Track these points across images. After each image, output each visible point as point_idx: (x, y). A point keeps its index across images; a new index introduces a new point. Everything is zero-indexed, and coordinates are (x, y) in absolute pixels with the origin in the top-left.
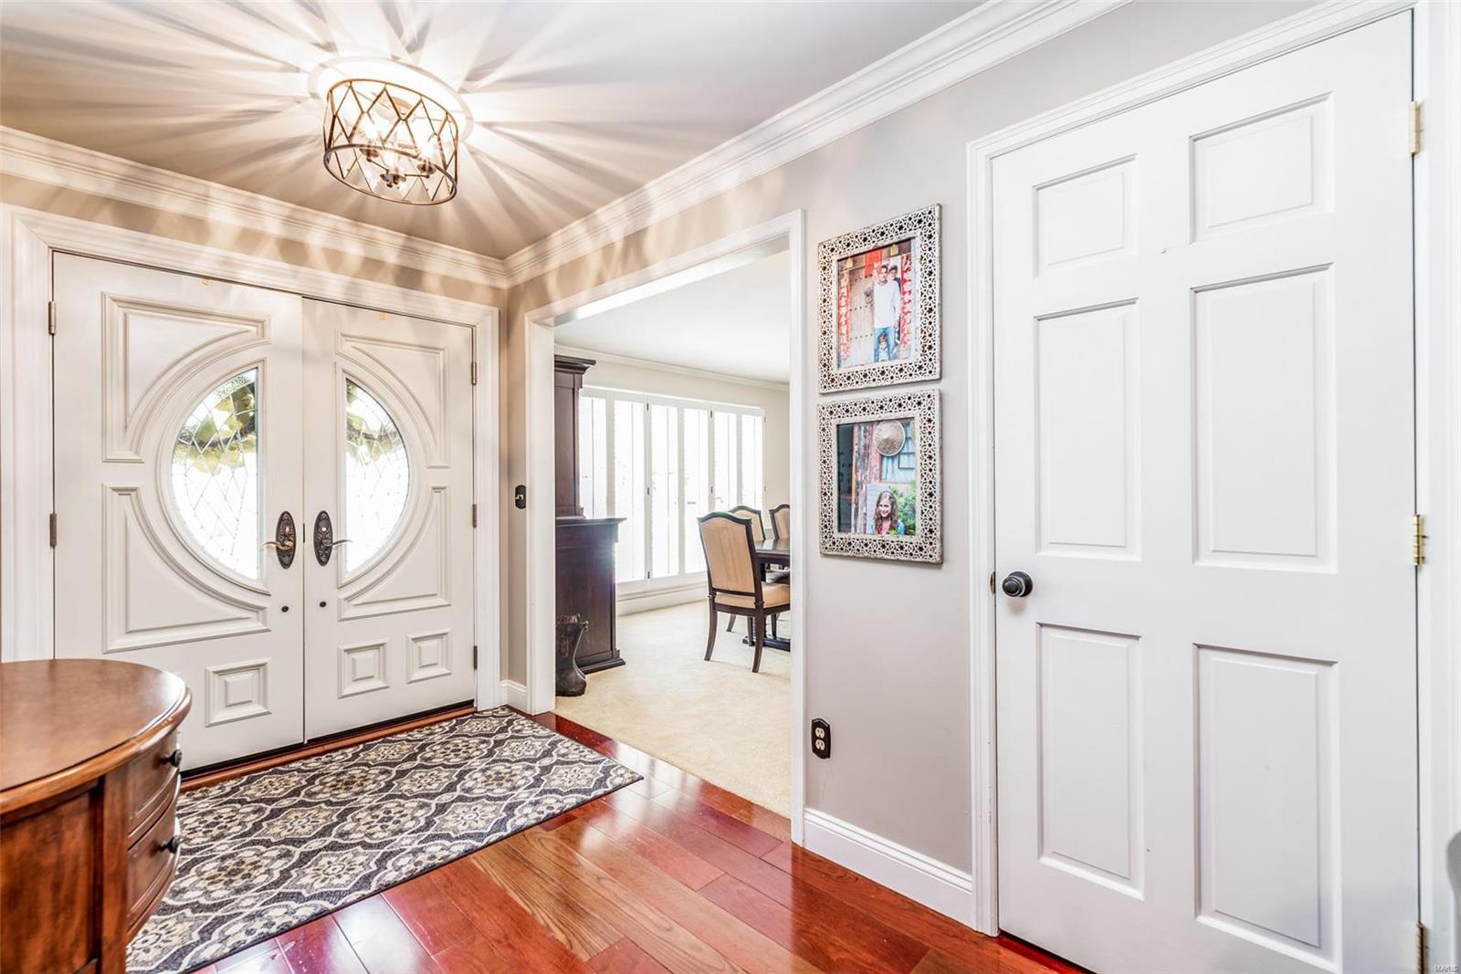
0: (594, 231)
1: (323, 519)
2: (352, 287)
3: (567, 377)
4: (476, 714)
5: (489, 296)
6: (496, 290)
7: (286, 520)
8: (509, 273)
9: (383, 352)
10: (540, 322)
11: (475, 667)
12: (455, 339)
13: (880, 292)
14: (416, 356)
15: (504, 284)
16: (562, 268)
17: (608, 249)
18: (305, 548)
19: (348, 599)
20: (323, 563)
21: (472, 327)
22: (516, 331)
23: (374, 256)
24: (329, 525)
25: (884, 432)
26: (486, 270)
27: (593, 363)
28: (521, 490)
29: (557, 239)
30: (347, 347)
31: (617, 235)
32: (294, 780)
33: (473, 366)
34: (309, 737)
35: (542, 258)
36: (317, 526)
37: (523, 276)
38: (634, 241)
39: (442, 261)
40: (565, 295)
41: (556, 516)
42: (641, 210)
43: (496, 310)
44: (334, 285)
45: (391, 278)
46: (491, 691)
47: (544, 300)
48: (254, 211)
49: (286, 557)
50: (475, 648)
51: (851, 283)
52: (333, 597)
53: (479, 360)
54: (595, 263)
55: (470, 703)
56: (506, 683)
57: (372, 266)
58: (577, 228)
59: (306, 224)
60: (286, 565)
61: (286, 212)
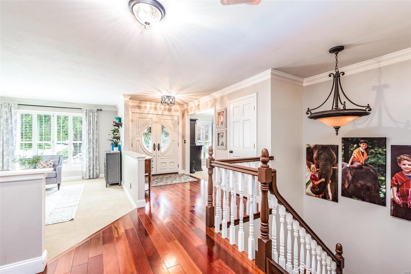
0: (194, 103)
1: (159, 144)
2: (163, 113)
3: (193, 122)
4: (178, 174)
5: (180, 111)
6: (182, 110)
7: (154, 144)
8: (184, 107)
9: (166, 121)
10: (188, 115)
11: (178, 167)
12: (176, 118)
13: (221, 117)
14: (170, 121)
15: (183, 109)
16: (190, 108)
17: (196, 106)
18: (157, 148)
19: (162, 156)
20: (159, 150)
21: (178, 116)
22: (184, 116)
23: (165, 108)
24: (159, 145)
25: (222, 134)
26: (180, 107)
27: (197, 119)
28: (185, 141)
29: (189, 104)
30: (162, 121)
31: (197, 105)
32: (156, 178)
33: (178, 122)
34: (157, 174)
35: (188, 106)
36: (158, 146)
37: (185, 108)
38: (199, 105)
39: (173, 107)
40: (191, 112)
41: (190, 145)
42: (199, 102)
43: (182, 113)
44: (160, 113)
45: (167, 111)
46: (181, 171)
47: (188, 112)
48: (152, 104)
49: (154, 149)
50: (178, 165)
51: (219, 115)
52: (160, 155)
53: (179, 121)
54: (194, 108)
55: (177, 173)
56: (183, 170)
57: (165, 109)
58: (192, 103)
59: (157, 105)
60: (154, 150)
61: (155, 104)
